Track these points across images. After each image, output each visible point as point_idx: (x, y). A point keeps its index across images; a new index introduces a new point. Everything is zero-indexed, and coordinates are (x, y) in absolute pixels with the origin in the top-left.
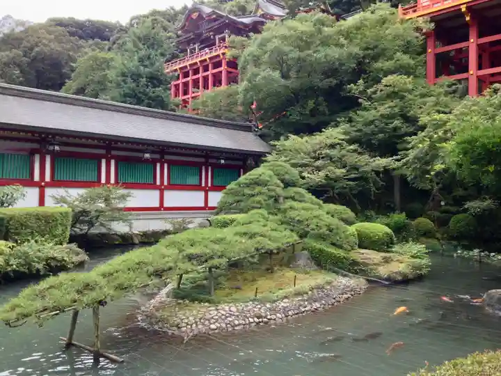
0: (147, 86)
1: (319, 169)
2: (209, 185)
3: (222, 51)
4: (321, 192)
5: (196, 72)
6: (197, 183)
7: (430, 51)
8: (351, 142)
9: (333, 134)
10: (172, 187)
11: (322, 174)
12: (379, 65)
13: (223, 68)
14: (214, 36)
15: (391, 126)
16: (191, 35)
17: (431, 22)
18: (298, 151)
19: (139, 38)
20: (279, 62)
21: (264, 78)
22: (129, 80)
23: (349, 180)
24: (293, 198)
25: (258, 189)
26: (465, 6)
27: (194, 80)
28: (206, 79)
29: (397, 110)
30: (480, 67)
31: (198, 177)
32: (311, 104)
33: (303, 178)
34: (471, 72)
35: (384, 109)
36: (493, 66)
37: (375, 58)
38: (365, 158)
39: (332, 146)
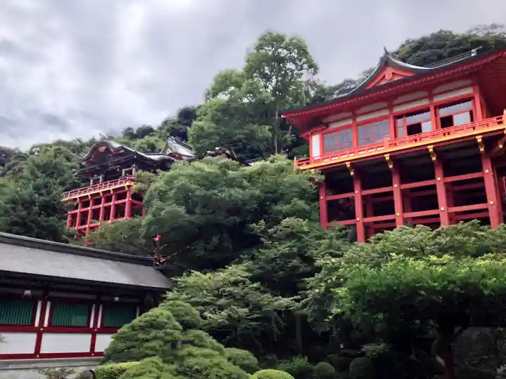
0: (40, 214)
1: (221, 308)
2: (99, 326)
3: (128, 184)
4: (223, 334)
5: (98, 202)
6: (85, 324)
7: (322, 198)
8: (253, 280)
9: (236, 271)
10: (53, 329)
11: (224, 313)
12: (278, 207)
13: (127, 200)
14: (121, 169)
15: (290, 265)
16: (96, 167)
17: (322, 174)
18: (200, 288)
19: (38, 167)
20: (185, 198)
21: (169, 212)
22: (20, 207)
23: (252, 320)
24: (192, 343)
25: (153, 333)
26: (349, 163)
27: (93, 210)
28: (107, 209)
29: (295, 250)
30: (365, 215)
31: (85, 318)
32: (215, 240)
33: (205, 318)
34: (358, 219)
35: (284, 248)
36: (376, 215)
37: (275, 201)
38: (267, 297)
39: (235, 284)
